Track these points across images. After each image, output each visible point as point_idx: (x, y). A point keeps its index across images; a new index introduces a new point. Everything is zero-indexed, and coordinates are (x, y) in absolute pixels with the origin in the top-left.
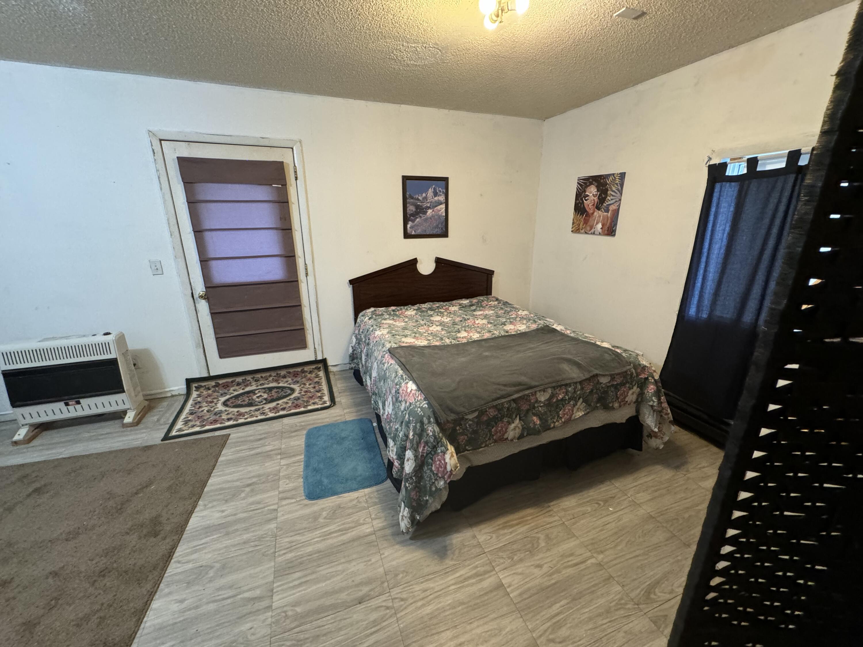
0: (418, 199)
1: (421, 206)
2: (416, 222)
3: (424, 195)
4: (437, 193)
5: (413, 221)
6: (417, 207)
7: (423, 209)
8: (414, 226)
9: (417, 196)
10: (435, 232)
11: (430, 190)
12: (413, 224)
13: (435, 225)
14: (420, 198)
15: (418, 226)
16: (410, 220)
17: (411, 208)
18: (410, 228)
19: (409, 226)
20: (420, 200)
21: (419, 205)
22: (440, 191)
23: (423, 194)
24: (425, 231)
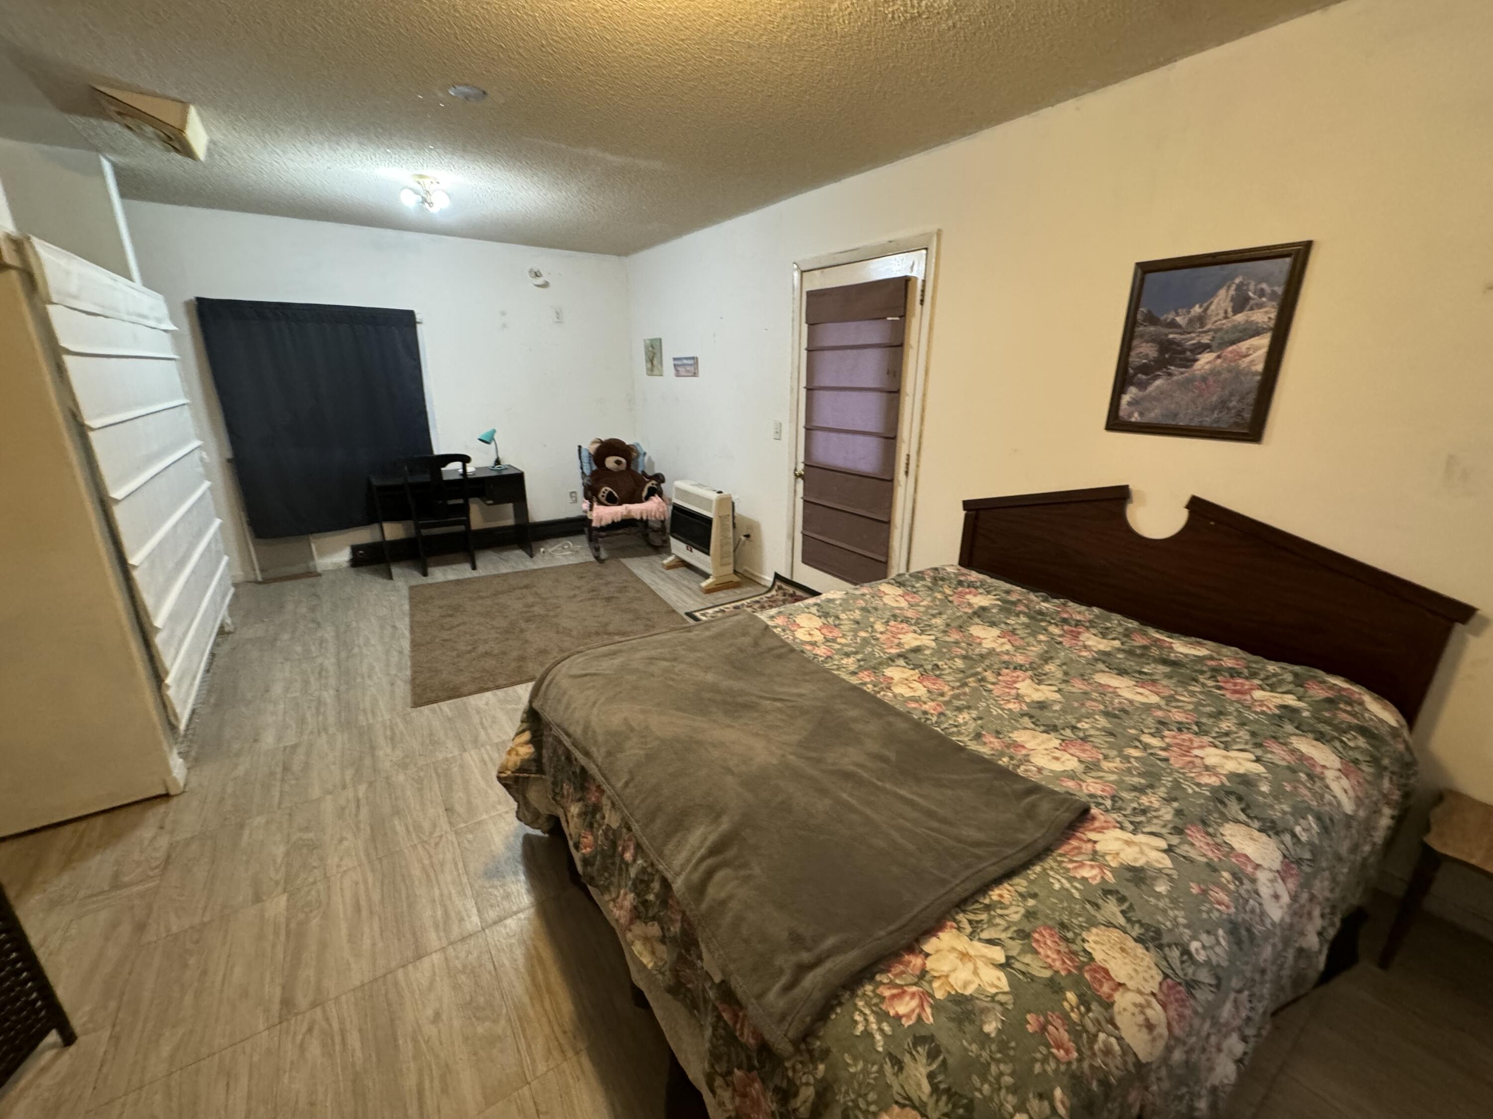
0: (1173, 325)
1: (1179, 344)
2: (1151, 389)
3: (1197, 310)
4: (1248, 299)
5: (1142, 386)
6: (1166, 346)
7: (1184, 351)
8: (1143, 399)
9: (1170, 316)
10: (1208, 421)
11: (1222, 293)
12: (1141, 394)
13: (1214, 398)
14: (1178, 319)
15: (1155, 399)
16: (1132, 384)
17: (1145, 351)
18: (1129, 404)
19: (1126, 399)
20: (1179, 326)
21: (1172, 342)
22: (1262, 293)
23: (1193, 306)
24: (1176, 415)
